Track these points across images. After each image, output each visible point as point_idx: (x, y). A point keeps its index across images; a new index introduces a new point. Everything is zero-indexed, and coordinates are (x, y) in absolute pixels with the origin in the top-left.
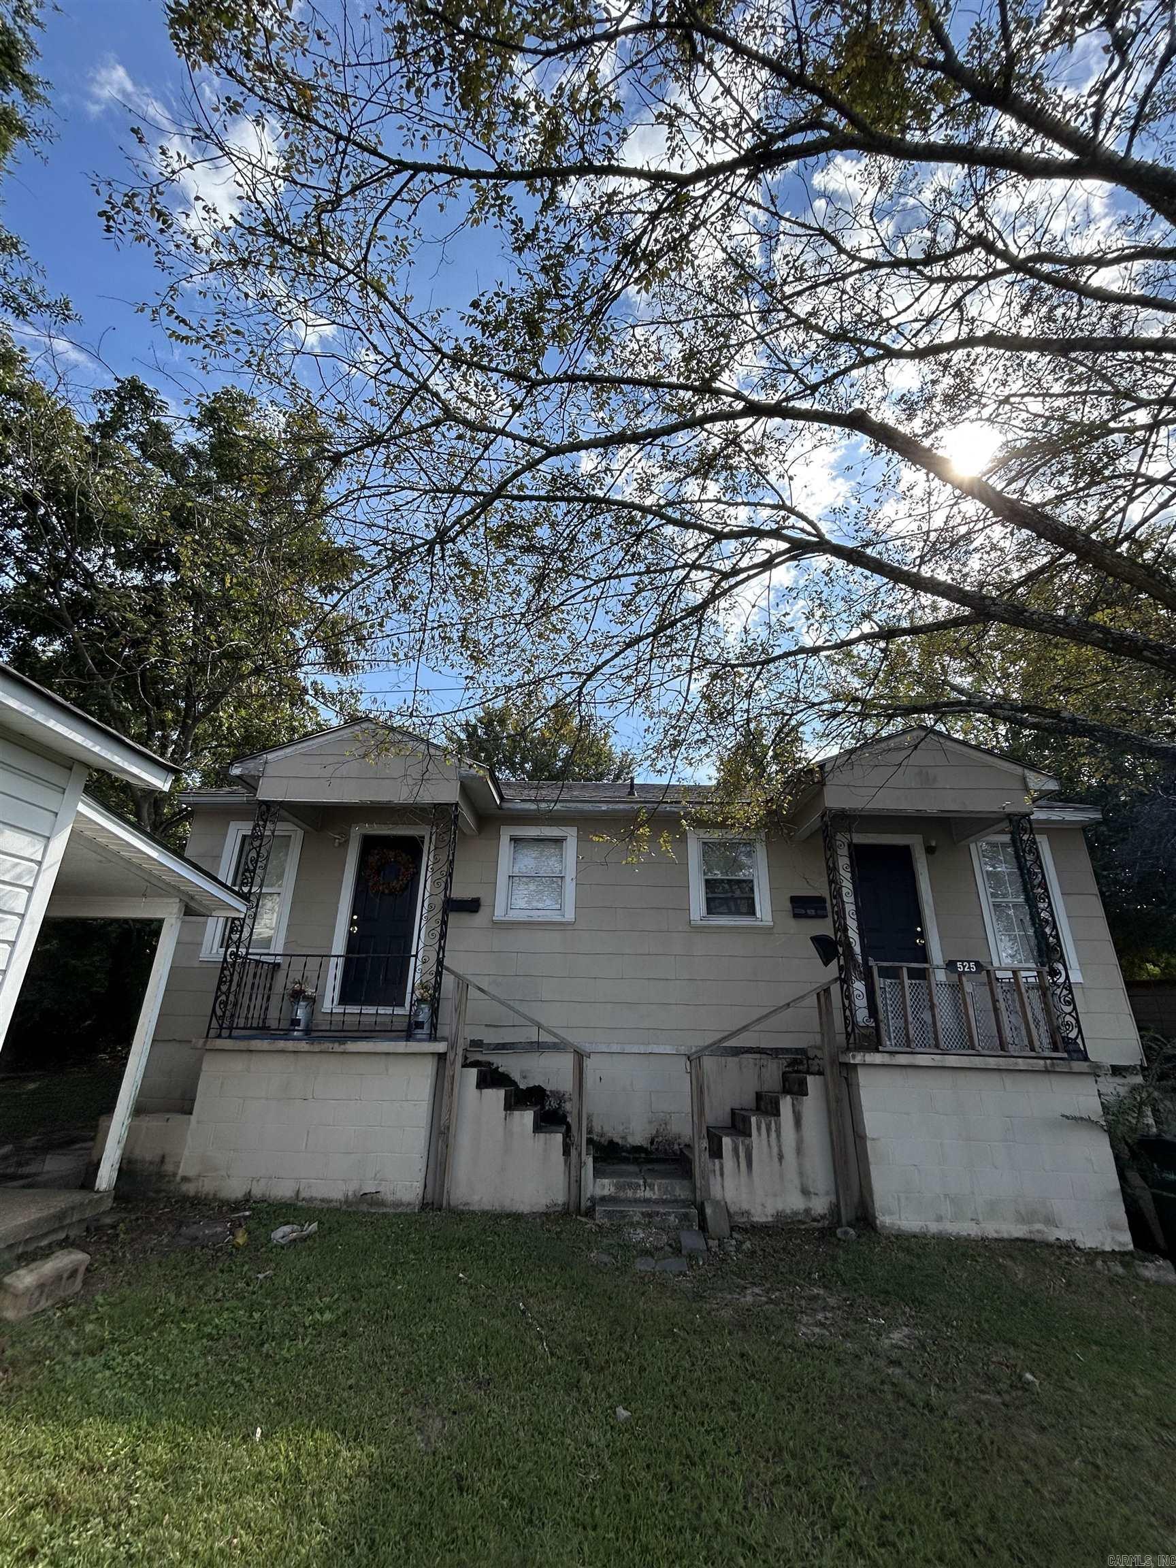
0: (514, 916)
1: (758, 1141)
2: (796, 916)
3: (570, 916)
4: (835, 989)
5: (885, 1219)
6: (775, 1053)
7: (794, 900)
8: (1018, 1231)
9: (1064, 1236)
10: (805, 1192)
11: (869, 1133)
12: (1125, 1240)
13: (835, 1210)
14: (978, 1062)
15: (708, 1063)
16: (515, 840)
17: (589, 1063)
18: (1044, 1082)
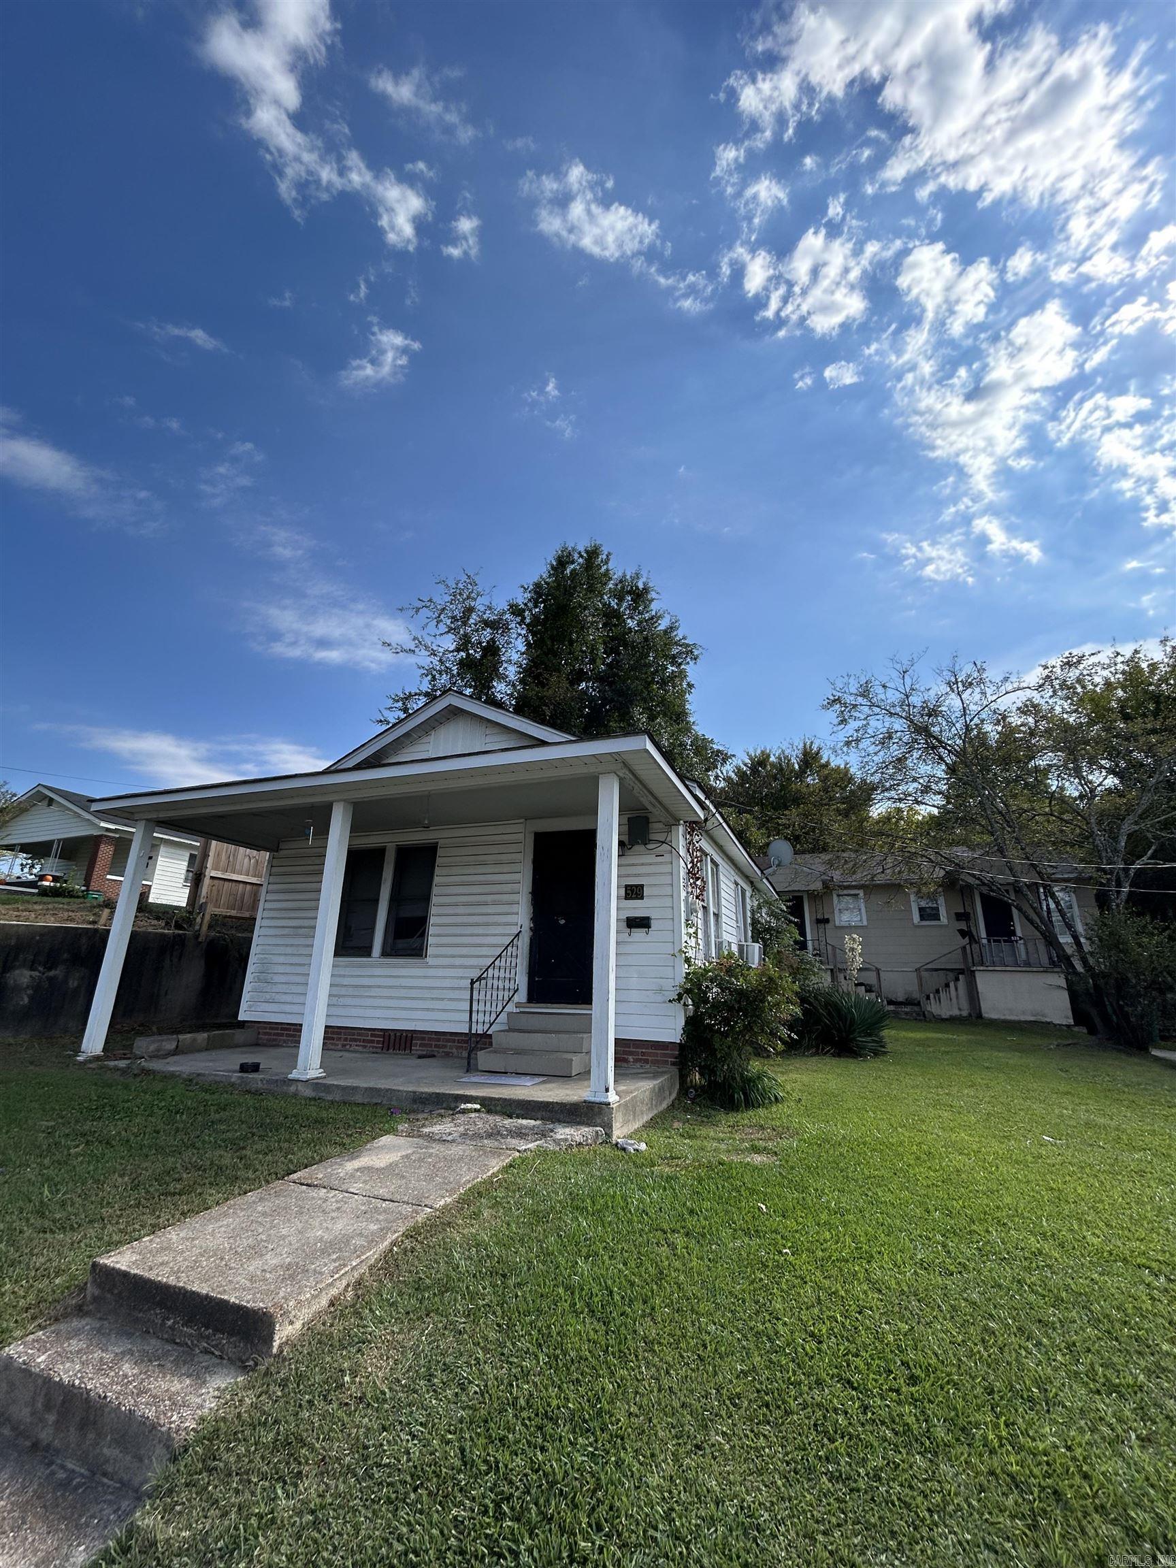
0: (843, 924)
1: (943, 995)
2: (958, 920)
3: (865, 923)
4: (968, 947)
5: (985, 1015)
6: (951, 970)
7: (956, 914)
8: (1032, 1019)
9: (1048, 1020)
10: (960, 1009)
11: (980, 990)
12: (1071, 1022)
13: (970, 1015)
14: (1019, 969)
15: (924, 974)
16: (839, 896)
17: (882, 974)
18: (1045, 975)
